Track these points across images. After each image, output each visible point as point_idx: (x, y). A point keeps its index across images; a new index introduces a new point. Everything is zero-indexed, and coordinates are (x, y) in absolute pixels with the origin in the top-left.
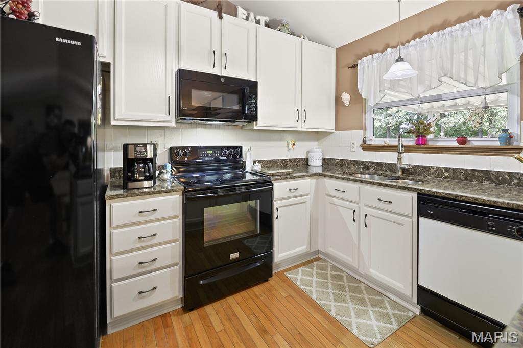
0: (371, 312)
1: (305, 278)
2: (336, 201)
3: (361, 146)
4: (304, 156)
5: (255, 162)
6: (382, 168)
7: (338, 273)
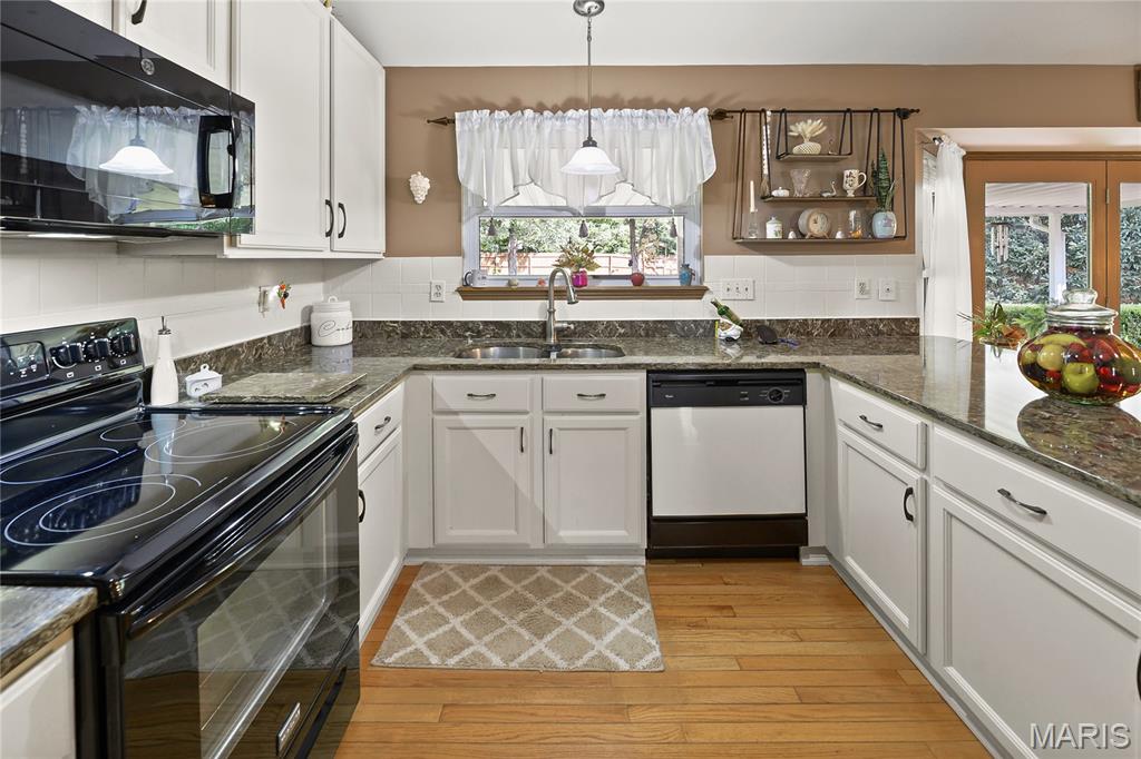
0: (602, 610)
1: (433, 635)
3: (459, 291)
6: (510, 330)
7: (482, 577)
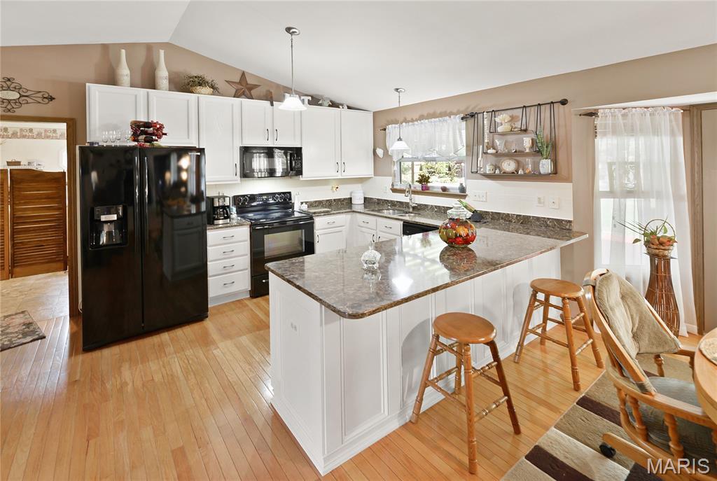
2: (364, 229)
3: (391, 189)
4: (349, 197)
5: (302, 203)
